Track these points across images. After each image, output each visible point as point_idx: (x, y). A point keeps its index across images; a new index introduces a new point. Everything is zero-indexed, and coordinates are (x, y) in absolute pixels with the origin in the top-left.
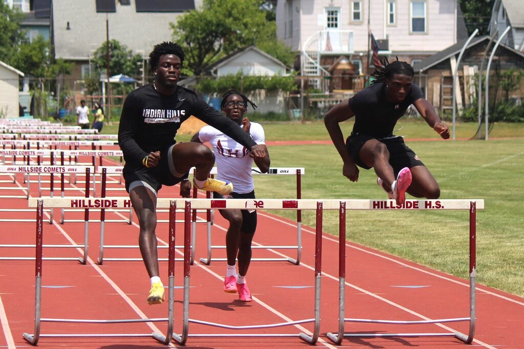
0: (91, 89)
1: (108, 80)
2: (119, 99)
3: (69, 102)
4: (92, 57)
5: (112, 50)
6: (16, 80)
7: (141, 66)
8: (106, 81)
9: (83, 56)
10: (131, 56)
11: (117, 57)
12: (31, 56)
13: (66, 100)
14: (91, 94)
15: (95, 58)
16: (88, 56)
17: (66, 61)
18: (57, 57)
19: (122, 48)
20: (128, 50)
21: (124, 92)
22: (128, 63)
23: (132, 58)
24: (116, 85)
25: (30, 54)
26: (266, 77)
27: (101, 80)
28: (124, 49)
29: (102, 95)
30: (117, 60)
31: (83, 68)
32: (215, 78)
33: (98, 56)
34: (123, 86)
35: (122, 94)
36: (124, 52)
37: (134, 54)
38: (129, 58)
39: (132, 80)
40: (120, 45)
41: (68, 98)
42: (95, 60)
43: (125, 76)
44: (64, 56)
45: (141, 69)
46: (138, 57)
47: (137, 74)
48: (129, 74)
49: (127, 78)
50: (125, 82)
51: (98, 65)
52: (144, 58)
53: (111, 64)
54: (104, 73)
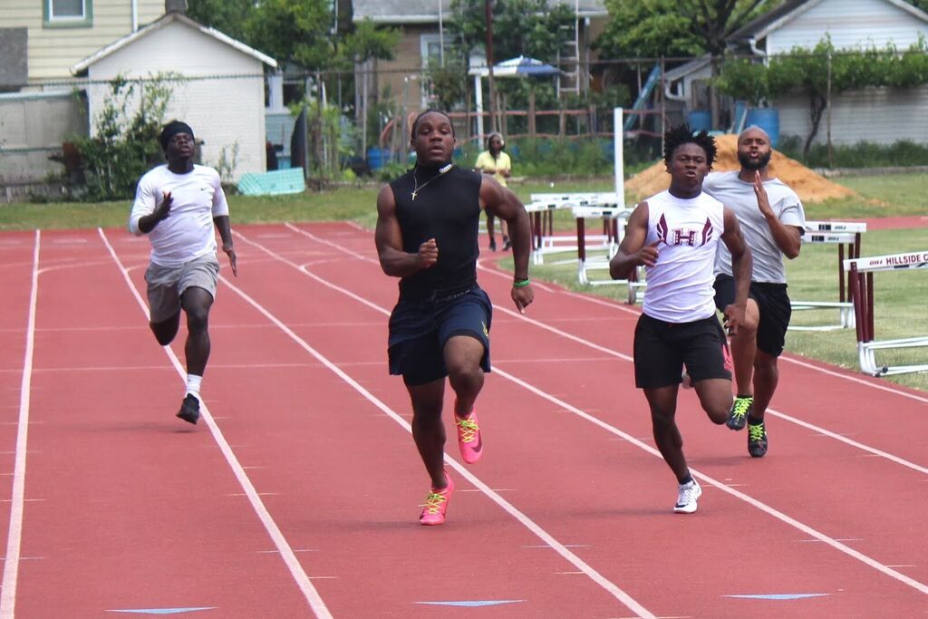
0: (447, 95)
1: (491, 72)
2: (517, 118)
3: (391, 128)
4: (443, 16)
6: (258, 76)
7: (571, 34)
8: (485, 72)
9: (423, 14)
10: (544, 10)
11: (511, 12)
12: (291, 18)
13: (385, 125)
14: (448, 110)
15: (455, 16)
16: (436, 13)
17: (381, 27)
18: (358, 17)
21: (531, 100)
22: (538, 28)
23: (548, 14)
24: (509, 83)
25: (290, 10)
26: (890, 53)
27: (472, 71)
29: (474, 109)
30: (509, 19)
31: (424, 41)
32: (760, 59)
33: (461, 11)
34: (526, 85)
35: (526, 105)
37: (551, 5)
38: (540, 14)
39: (549, 69)
41: (390, 119)
42: (453, 20)
43: (534, 61)
44: (375, 14)
45: (571, 43)
46: (563, 12)
47: (563, 55)
48: (541, 54)
49: (537, 65)
50: (531, 75)
51: (462, 34)
52: (577, 13)
53: (495, 30)
54: (477, 54)
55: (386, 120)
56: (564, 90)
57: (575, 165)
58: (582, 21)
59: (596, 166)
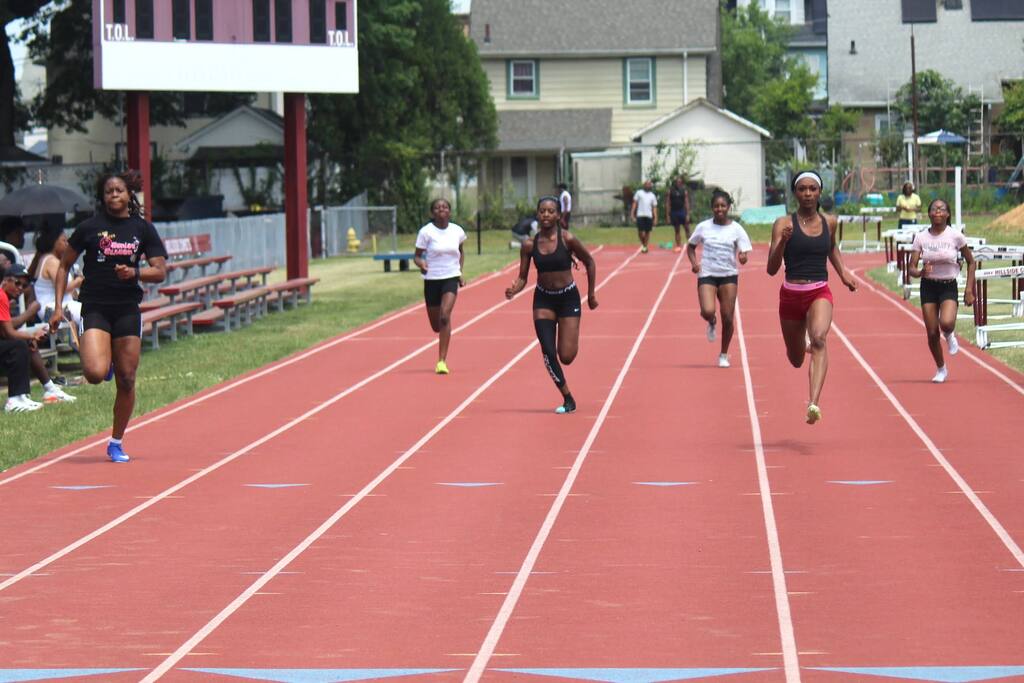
0: (889, 156)
1: (916, 141)
2: (937, 172)
3: (849, 179)
4: (890, 102)
5: (927, 88)
6: (757, 142)
7: (978, 115)
9: (877, 100)
10: (960, 98)
11: (936, 100)
12: (786, 103)
13: (845, 176)
14: (889, 166)
15: (898, 102)
16: (885, 100)
17: (847, 109)
18: (833, 103)
19: (944, 84)
20: (954, 87)
21: (945, 160)
22: (955, 110)
23: (962, 101)
24: (932, 149)
25: (785, 97)
27: (906, 140)
28: (949, 86)
29: (907, 166)
30: (935, 104)
31: (878, 119)
33: (902, 98)
34: (943, 150)
35: (941, 165)
36: (949, 91)
37: (964, 94)
38: (957, 101)
39: (960, 139)
40: (942, 79)
41: (849, 173)
42: (897, 105)
43: (949, 133)
44: (844, 100)
45: (978, 121)
46: (973, 100)
47: (972, 129)
48: (955, 129)
49: (952, 137)
50: (948, 143)
51: (903, 115)
52: (983, 101)
53: (924, 112)
54: (909, 128)
55: (846, 173)
56: (974, 153)
57: (973, 205)
58: (986, 106)
59: (987, 205)
